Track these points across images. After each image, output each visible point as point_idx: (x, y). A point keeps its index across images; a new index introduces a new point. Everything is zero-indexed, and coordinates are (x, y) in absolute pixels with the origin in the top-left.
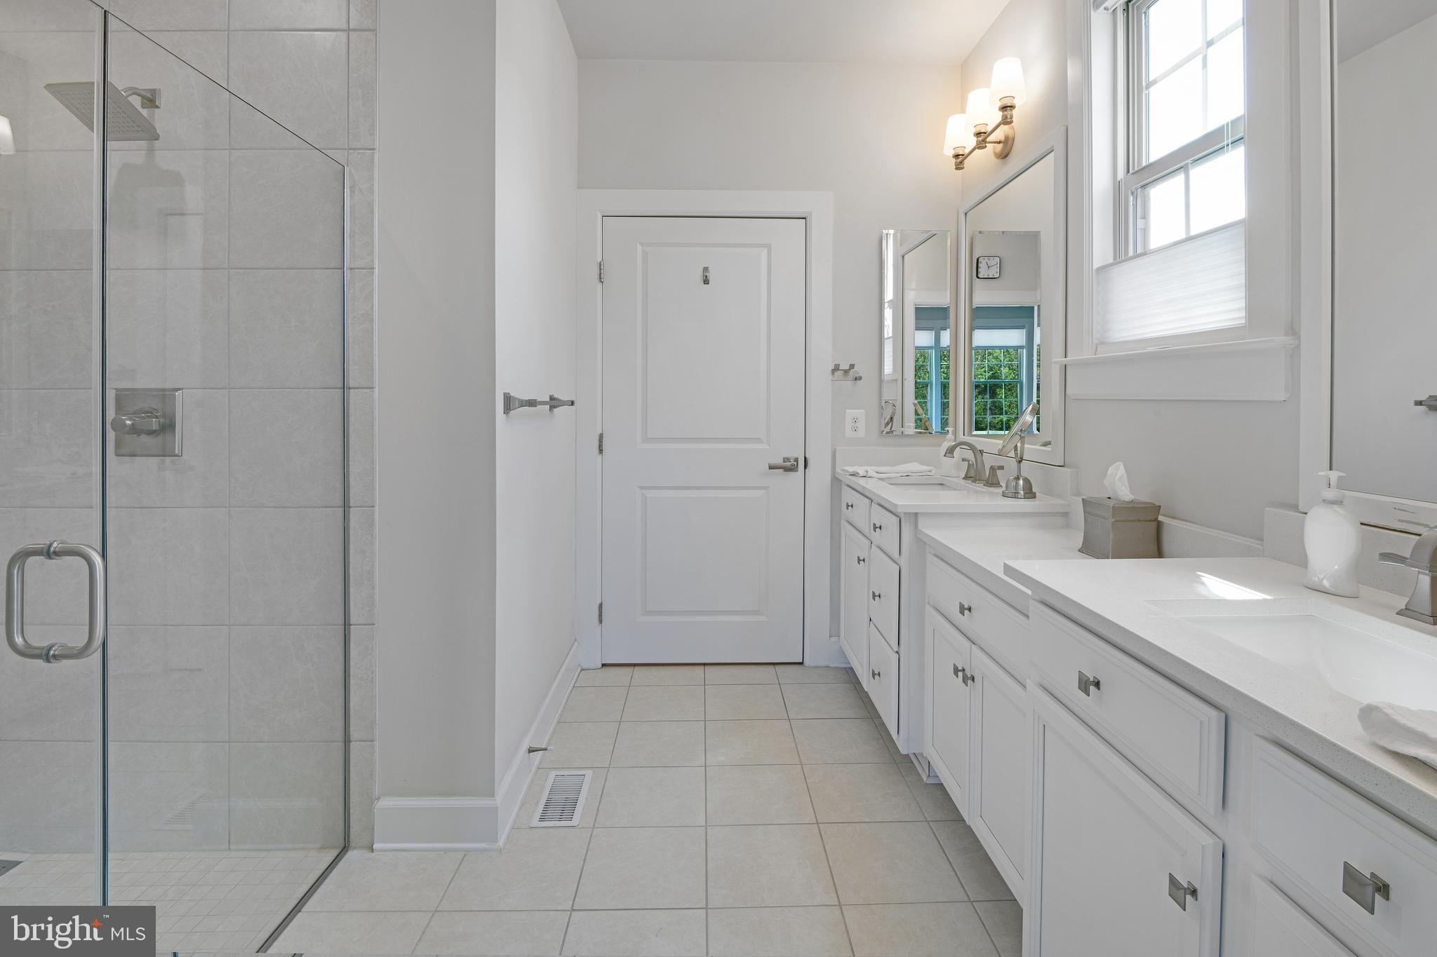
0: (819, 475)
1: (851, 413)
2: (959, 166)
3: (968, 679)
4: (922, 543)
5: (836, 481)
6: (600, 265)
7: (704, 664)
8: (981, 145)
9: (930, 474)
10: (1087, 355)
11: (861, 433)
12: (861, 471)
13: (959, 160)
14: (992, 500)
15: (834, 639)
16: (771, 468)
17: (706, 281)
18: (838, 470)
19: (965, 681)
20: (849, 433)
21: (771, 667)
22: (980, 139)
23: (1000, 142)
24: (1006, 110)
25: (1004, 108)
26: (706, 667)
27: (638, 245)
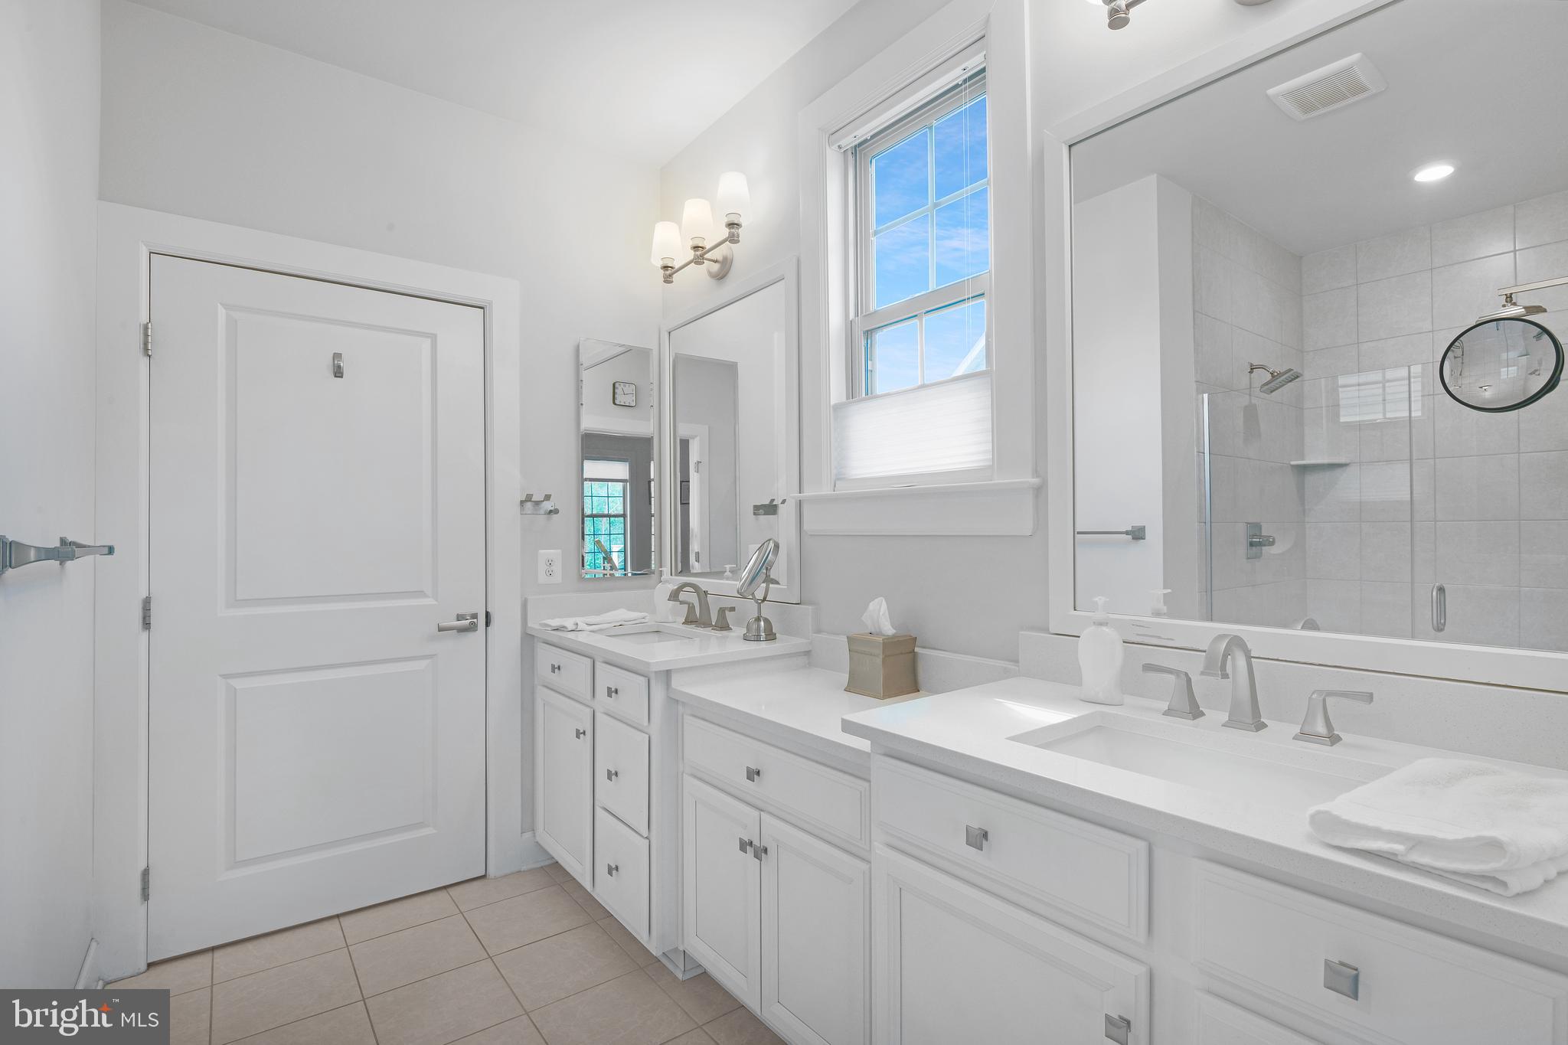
0: (506, 634)
1: (545, 553)
2: (668, 280)
3: (761, 852)
4: (674, 701)
5: (528, 639)
6: (146, 328)
7: (338, 916)
8: (698, 260)
9: (643, 620)
10: (826, 490)
11: (558, 577)
12: (569, 623)
13: (668, 272)
14: (733, 645)
15: (528, 835)
16: (441, 629)
17: (338, 373)
18: (532, 624)
19: (757, 856)
20: (542, 578)
21: (443, 894)
22: (699, 253)
23: (716, 261)
24: (733, 228)
25: (731, 225)
26: (342, 919)
27: (219, 305)
